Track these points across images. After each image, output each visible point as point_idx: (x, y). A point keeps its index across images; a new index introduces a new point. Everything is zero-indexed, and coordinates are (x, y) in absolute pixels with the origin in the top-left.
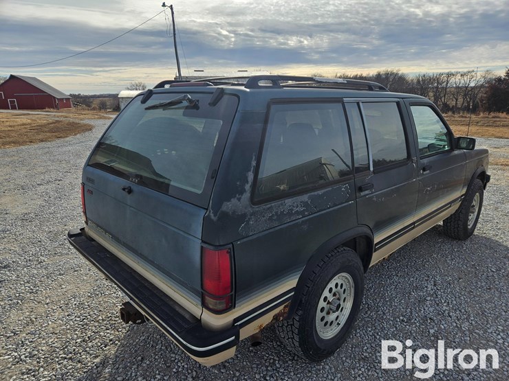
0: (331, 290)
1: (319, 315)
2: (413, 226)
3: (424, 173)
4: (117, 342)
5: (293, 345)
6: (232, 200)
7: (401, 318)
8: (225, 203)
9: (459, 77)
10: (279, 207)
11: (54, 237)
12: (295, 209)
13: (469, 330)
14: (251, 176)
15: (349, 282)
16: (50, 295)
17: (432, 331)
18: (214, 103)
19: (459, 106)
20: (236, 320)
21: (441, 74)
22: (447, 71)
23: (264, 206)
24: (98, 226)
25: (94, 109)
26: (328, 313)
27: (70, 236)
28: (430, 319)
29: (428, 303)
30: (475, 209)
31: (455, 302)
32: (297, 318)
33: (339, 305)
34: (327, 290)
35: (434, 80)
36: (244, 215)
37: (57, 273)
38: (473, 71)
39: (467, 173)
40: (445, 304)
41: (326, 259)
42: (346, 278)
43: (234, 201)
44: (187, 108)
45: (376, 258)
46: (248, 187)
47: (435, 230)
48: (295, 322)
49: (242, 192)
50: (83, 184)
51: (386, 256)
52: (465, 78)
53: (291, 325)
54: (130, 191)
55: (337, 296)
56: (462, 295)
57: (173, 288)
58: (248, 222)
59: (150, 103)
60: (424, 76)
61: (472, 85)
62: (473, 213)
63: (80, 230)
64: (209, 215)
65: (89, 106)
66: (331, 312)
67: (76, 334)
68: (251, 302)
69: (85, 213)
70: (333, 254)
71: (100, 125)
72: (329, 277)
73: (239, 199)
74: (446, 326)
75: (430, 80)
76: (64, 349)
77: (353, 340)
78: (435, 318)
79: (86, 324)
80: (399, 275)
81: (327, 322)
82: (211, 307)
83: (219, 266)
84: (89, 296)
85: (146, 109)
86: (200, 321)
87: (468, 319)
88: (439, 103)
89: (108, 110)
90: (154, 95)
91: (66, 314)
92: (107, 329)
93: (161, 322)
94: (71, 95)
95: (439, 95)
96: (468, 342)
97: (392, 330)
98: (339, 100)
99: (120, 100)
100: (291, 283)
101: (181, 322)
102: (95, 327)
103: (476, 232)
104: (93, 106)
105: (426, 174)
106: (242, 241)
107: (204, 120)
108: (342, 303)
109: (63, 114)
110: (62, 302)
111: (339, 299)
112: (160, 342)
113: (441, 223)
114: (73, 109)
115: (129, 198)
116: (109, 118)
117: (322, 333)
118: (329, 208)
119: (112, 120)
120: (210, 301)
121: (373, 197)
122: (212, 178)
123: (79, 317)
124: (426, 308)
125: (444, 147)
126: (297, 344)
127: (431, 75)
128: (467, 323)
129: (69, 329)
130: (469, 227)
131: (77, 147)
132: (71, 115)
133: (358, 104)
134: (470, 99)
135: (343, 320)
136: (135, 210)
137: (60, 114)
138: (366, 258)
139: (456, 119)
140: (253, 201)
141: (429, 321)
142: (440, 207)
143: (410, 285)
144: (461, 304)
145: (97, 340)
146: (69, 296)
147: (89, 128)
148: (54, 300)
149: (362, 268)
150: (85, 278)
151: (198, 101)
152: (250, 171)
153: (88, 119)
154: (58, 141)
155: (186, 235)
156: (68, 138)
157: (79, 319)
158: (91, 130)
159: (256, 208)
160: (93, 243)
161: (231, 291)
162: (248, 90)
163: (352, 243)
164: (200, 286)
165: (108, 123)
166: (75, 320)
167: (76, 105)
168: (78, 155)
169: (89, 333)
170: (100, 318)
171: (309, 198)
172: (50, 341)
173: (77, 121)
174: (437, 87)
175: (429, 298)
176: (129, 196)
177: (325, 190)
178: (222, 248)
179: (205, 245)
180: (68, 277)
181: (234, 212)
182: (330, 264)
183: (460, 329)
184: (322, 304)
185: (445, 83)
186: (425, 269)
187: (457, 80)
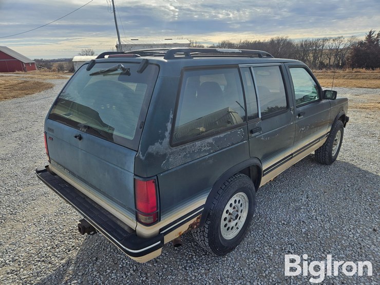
0: (231, 205)
1: (223, 223)
2: (291, 156)
3: (300, 117)
4: (77, 248)
5: (204, 245)
6: (156, 144)
7: (283, 222)
8: (150, 146)
9: (331, 41)
10: (191, 147)
11: (26, 172)
12: (203, 149)
13: (330, 229)
14: (169, 126)
15: (244, 198)
16: (26, 215)
17: (304, 230)
18: (141, 71)
19: (332, 63)
20: (161, 230)
21: (318, 40)
22: (323, 37)
23: (180, 148)
24: (58, 164)
25: (54, 71)
26: (230, 221)
27: (38, 172)
28: (303, 222)
29: (302, 211)
30: (337, 142)
31: (320, 209)
32: (207, 226)
33: (237, 215)
34: (228, 205)
35: (313, 44)
36: (165, 155)
37: (31, 198)
38: (342, 37)
39: (332, 116)
40: (314, 211)
41: (227, 184)
42: (243, 196)
43: (157, 144)
44: (121, 74)
45: (264, 180)
46: (167, 134)
47: (309, 158)
48: (205, 229)
49: (163, 137)
50: (46, 133)
51: (272, 179)
52: (336, 42)
53: (203, 231)
54: (80, 138)
55: (236, 209)
56: (326, 204)
57: (116, 208)
58: (168, 159)
59: (93, 70)
60: (306, 41)
61: (341, 47)
62: (336, 145)
63: (46, 167)
64: (139, 156)
65: (50, 69)
66: (232, 220)
67: (47, 243)
68: (171, 217)
69: (48, 154)
70: (232, 179)
71: (59, 83)
72: (230, 196)
73: (161, 143)
74: (313, 226)
75: (310, 44)
76: (38, 254)
77: (248, 239)
78: (306, 221)
79: (54, 236)
80: (282, 191)
81: (229, 228)
82: (142, 221)
83: (147, 192)
84: (56, 215)
85: (91, 75)
86: (135, 231)
87: (329, 221)
88: (317, 62)
89: (65, 72)
90: (96, 64)
91: (39, 229)
92: (70, 239)
93: (107, 233)
94: (35, 60)
95: (317, 55)
96: (329, 237)
97: (276, 231)
98: (236, 66)
99: (74, 63)
100: (201, 201)
101: (121, 233)
102: (61, 237)
103: (338, 159)
104: (53, 68)
105: (301, 118)
106: (164, 173)
107: (136, 84)
108: (239, 213)
109: (29, 75)
110: (35, 220)
111: (237, 211)
112: (109, 246)
113: (313, 153)
114: (37, 71)
115: (80, 143)
116: (66, 78)
117: (225, 235)
118: (228, 147)
119: (68, 80)
120: (142, 217)
121: (261, 137)
122: (141, 128)
123: (48, 231)
124: (301, 215)
125: (315, 98)
126: (207, 244)
127: (311, 40)
128: (329, 224)
129: (41, 240)
130: (333, 155)
131: (42, 102)
132: (36, 76)
133: (250, 68)
134: (340, 58)
135: (241, 225)
136: (85, 152)
137: (28, 75)
138: (257, 181)
139: (329, 74)
140: (172, 144)
141: (302, 223)
142: (312, 142)
143: (289, 198)
144: (324, 211)
145: (63, 247)
146: (40, 215)
147: (50, 87)
148: (29, 219)
149: (254, 188)
150: (52, 202)
151: (129, 69)
152: (168, 122)
153: (50, 79)
154: (27, 97)
155: (123, 170)
156: (34, 95)
157: (48, 232)
158: (52, 87)
159: (174, 149)
160: (55, 176)
161: (157, 210)
162: (166, 61)
163: (247, 171)
164: (134, 207)
165: (65, 81)
166: (46, 233)
167: (39, 68)
168: (43, 108)
169: (56, 242)
170: (64, 231)
171: (213, 140)
172: (28, 249)
173: (41, 81)
174: (316, 50)
175: (302, 207)
176: (80, 142)
177: (225, 134)
178: (148, 179)
179: (136, 178)
180: (39, 202)
181: (157, 153)
182: (230, 187)
183: (323, 228)
184: (225, 215)
185: (321, 46)
186: (300, 187)
187: (330, 44)
